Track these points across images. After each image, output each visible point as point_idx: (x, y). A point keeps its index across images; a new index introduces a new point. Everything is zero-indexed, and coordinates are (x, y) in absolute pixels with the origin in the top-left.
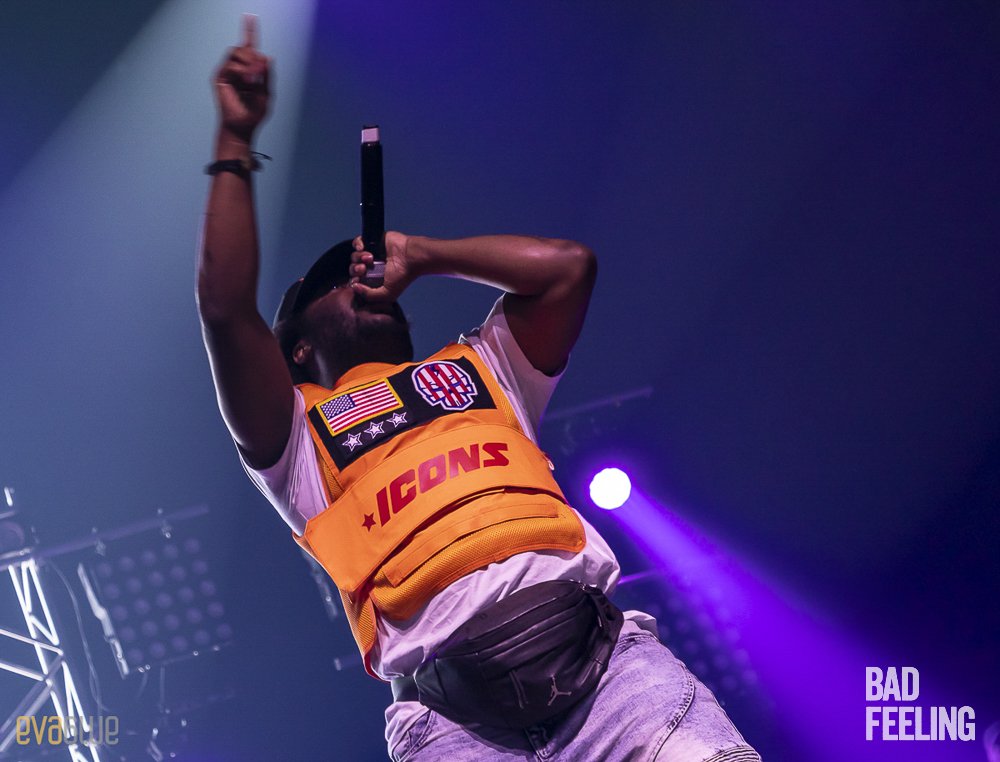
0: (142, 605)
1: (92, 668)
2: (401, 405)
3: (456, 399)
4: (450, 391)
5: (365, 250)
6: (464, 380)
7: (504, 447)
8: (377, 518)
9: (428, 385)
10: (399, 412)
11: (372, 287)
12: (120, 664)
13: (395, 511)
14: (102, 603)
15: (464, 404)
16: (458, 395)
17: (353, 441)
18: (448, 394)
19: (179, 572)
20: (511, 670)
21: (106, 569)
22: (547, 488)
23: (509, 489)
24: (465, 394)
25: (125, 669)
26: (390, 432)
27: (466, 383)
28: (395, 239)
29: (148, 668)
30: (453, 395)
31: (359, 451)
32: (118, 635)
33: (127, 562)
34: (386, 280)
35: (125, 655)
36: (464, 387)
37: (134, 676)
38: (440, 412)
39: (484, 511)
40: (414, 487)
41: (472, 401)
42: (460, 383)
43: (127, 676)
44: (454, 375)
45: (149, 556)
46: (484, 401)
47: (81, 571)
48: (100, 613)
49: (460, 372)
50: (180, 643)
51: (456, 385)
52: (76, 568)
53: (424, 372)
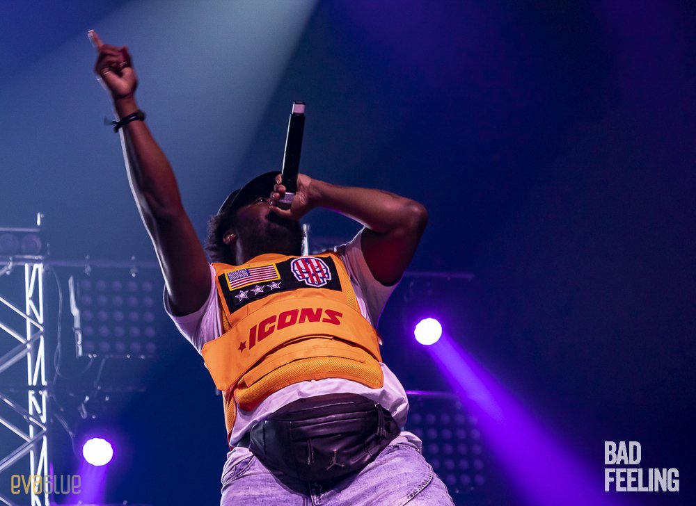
0: (104, 315)
1: (59, 344)
2: (279, 278)
3: (315, 280)
4: (313, 275)
5: (282, 183)
6: (325, 271)
7: (340, 315)
8: (247, 345)
9: (300, 269)
10: (277, 282)
11: (282, 209)
12: (78, 348)
13: (259, 340)
14: (78, 305)
15: (320, 283)
16: (318, 278)
17: (243, 295)
18: (311, 276)
19: (134, 301)
20: (309, 438)
21: (87, 284)
22: (362, 345)
23: (336, 338)
24: (322, 278)
25: (80, 353)
26: (267, 292)
27: (325, 272)
28: (304, 180)
29: (95, 356)
30: (314, 277)
31: (245, 302)
32: (82, 329)
33: (102, 284)
34: (292, 206)
35: (83, 344)
36: (323, 274)
37: (84, 359)
38: (303, 285)
39: (315, 347)
40: (274, 326)
41: (326, 283)
42: (321, 271)
43: (80, 358)
44: (319, 266)
45: (117, 285)
46: (335, 285)
47: (71, 281)
48: (75, 312)
49: (323, 265)
50: (120, 346)
51: (319, 272)
52: (69, 278)
53: (300, 263)
